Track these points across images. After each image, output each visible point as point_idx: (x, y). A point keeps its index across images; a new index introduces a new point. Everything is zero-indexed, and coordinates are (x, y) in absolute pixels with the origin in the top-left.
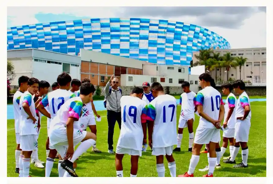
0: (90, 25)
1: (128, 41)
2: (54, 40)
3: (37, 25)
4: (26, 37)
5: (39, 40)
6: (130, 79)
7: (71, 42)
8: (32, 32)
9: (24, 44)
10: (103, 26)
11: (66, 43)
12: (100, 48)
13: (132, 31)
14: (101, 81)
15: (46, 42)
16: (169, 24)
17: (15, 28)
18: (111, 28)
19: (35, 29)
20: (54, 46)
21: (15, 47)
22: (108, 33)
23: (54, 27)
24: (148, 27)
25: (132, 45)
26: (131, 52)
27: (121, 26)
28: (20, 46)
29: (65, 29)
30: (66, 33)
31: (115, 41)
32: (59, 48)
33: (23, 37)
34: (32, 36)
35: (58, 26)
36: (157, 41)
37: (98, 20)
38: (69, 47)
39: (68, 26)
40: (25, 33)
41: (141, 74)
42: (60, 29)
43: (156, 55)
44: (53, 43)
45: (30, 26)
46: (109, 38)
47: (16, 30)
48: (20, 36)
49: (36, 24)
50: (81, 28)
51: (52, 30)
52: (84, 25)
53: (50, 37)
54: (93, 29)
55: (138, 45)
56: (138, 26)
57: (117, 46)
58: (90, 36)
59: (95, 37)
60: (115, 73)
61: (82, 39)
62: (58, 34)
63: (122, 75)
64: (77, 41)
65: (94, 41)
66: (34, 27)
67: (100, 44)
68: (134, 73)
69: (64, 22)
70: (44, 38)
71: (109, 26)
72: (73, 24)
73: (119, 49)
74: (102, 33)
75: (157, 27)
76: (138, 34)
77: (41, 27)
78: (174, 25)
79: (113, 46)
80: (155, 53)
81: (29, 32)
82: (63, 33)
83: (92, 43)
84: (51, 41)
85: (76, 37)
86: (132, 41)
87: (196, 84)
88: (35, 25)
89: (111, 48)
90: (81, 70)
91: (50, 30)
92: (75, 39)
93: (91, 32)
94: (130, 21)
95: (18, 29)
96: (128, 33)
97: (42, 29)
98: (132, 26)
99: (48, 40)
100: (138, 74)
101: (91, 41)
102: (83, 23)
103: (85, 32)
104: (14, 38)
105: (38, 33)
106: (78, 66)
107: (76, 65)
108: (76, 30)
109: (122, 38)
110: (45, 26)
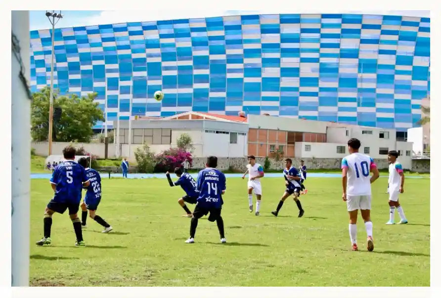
0: (238, 28)
1: (316, 60)
2: (166, 56)
3: (129, 24)
4: (105, 49)
5: (135, 56)
6: (308, 148)
7: (201, 62)
8: (118, 39)
9: (102, 62)
10: (264, 30)
11: (190, 63)
12: (260, 76)
13: (325, 41)
14: (271, 151)
15: (149, 60)
16: (405, 24)
17: (83, 28)
18: (282, 35)
19: (126, 34)
20: (167, 68)
21: (83, 68)
22: (277, 46)
23: (165, 31)
24: (358, 32)
25: (323, 69)
26: (322, 84)
27: (303, 31)
28: (94, 66)
29: (188, 35)
30: (191, 43)
31: (289, 62)
32: (175, 73)
33: (99, 50)
34: (120, 48)
35: (175, 30)
36: (376, 60)
37: (256, 17)
38: (196, 72)
39: (193, 30)
40: (104, 40)
41: (324, 142)
42: (177, 35)
43: (373, 90)
44: (164, 64)
45: (114, 26)
46: (277, 55)
47: (84, 33)
48: (93, 45)
49: (127, 23)
50: (221, 33)
51: (162, 36)
52: (228, 28)
53: (157, 51)
54: (245, 37)
55: (336, 70)
56: (337, 31)
57: (294, 72)
58: (239, 52)
59: (249, 53)
60: (288, 140)
61: (222, 57)
62: (173, 45)
63: (297, 143)
64: (213, 61)
65: (247, 61)
66: (124, 29)
67: (260, 66)
68: (313, 141)
69: (186, 21)
70: (144, 52)
71: (277, 31)
72: (204, 25)
73: (299, 78)
74: (264, 46)
75: (378, 32)
76: (337, 46)
77: (139, 29)
78: (416, 24)
79: (286, 72)
80: (373, 85)
81: (112, 39)
82: (184, 43)
83: (242, 65)
84: (159, 60)
85: (211, 53)
86: (323, 60)
87: (407, 155)
88: (125, 25)
89: (282, 75)
90: (249, 140)
91: (157, 36)
92: (208, 57)
93: (240, 42)
94: (321, 21)
95: (91, 32)
96: (316, 46)
97: (140, 33)
98: (325, 31)
99: (154, 56)
100: (319, 141)
101: (241, 61)
102: (226, 24)
103: (229, 42)
104: (80, 50)
105: (132, 42)
106: (245, 134)
107: (243, 134)
108: (211, 38)
109: (303, 55)
110: (146, 28)
